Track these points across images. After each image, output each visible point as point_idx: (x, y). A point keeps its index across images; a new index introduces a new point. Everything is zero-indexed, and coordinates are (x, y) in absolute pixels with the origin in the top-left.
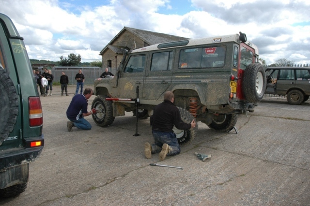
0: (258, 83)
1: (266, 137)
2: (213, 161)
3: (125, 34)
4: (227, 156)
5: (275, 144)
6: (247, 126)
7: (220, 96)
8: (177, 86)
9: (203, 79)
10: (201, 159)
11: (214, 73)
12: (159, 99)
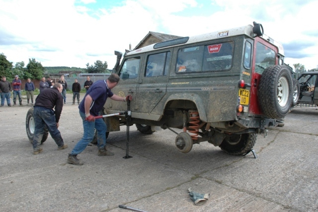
0: (281, 92)
1: (294, 165)
2: (208, 205)
3: (150, 39)
4: (232, 196)
5: (305, 177)
6: (271, 147)
7: (225, 109)
8: (172, 95)
9: (204, 86)
10: (193, 201)
11: (218, 78)
12: (153, 112)
